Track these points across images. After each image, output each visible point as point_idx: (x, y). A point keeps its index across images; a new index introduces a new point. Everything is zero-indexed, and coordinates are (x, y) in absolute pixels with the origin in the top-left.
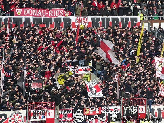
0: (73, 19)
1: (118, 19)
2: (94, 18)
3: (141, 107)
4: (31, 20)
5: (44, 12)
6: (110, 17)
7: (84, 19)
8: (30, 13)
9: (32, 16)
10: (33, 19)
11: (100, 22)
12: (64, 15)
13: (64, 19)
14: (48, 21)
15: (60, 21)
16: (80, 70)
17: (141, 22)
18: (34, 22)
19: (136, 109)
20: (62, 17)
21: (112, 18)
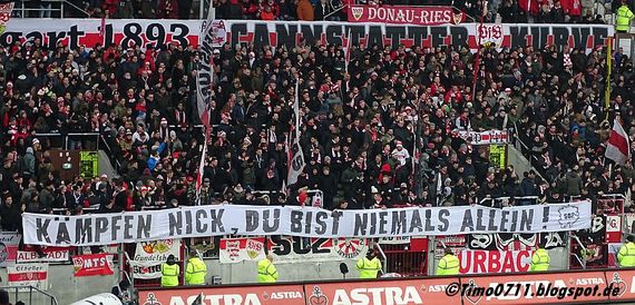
0: (472, 28)
1: (566, 30)
2: (517, 28)
3: (613, 217)
4: (384, 32)
5: (410, 13)
6: (551, 26)
7: (494, 30)
8: (382, 16)
9: (384, 21)
10: (387, 28)
11: (529, 37)
12: (452, 22)
13: (451, 28)
14: (418, 32)
15: (445, 34)
16: (485, 137)
17: (615, 37)
18: (388, 36)
19: (599, 223)
20: (449, 25)
21: (554, 28)
